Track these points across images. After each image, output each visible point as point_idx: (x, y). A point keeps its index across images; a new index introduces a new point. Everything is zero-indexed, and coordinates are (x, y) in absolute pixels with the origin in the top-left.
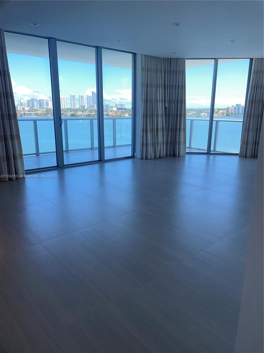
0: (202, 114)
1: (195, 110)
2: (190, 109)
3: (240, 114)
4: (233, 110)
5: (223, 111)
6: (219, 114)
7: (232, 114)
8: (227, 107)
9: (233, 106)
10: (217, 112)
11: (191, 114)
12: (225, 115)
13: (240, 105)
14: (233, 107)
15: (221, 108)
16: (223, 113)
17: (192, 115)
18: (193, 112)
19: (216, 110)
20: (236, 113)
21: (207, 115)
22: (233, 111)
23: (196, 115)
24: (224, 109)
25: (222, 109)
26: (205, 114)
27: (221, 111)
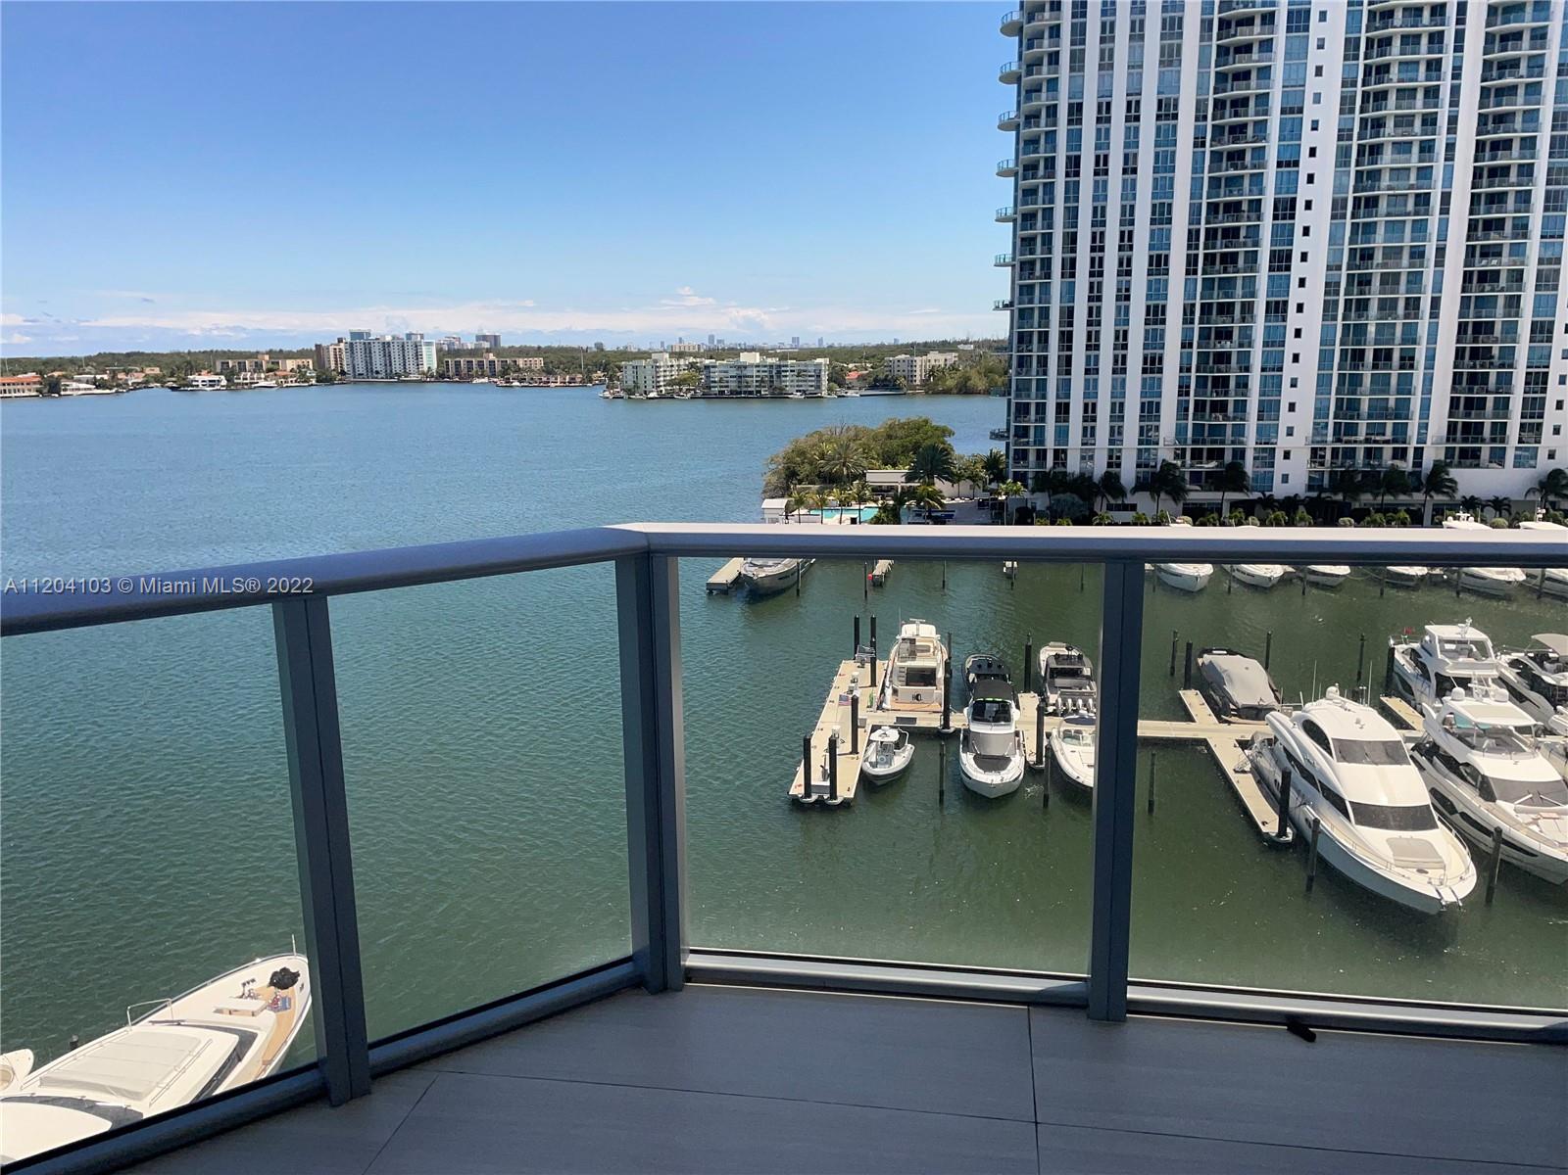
0: (197, 377)
1: (153, 359)
2: (128, 355)
3: (377, 372)
4: (344, 356)
5: (300, 362)
6: (285, 377)
7: (343, 373)
8: (316, 346)
9: (340, 341)
10: (270, 366)
11: (139, 378)
12: (314, 382)
13: (369, 334)
14: (342, 345)
15: (286, 348)
16: (301, 374)
17: (147, 382)
18: (148, 371)
19: (267, 357)
20: (361, 368)
21: (224, 382)
22: (345, 363)
23: (170, 384)
24: (302, 354)
25: (290, 355)
26: (216, 378)
27: (291, 364)
